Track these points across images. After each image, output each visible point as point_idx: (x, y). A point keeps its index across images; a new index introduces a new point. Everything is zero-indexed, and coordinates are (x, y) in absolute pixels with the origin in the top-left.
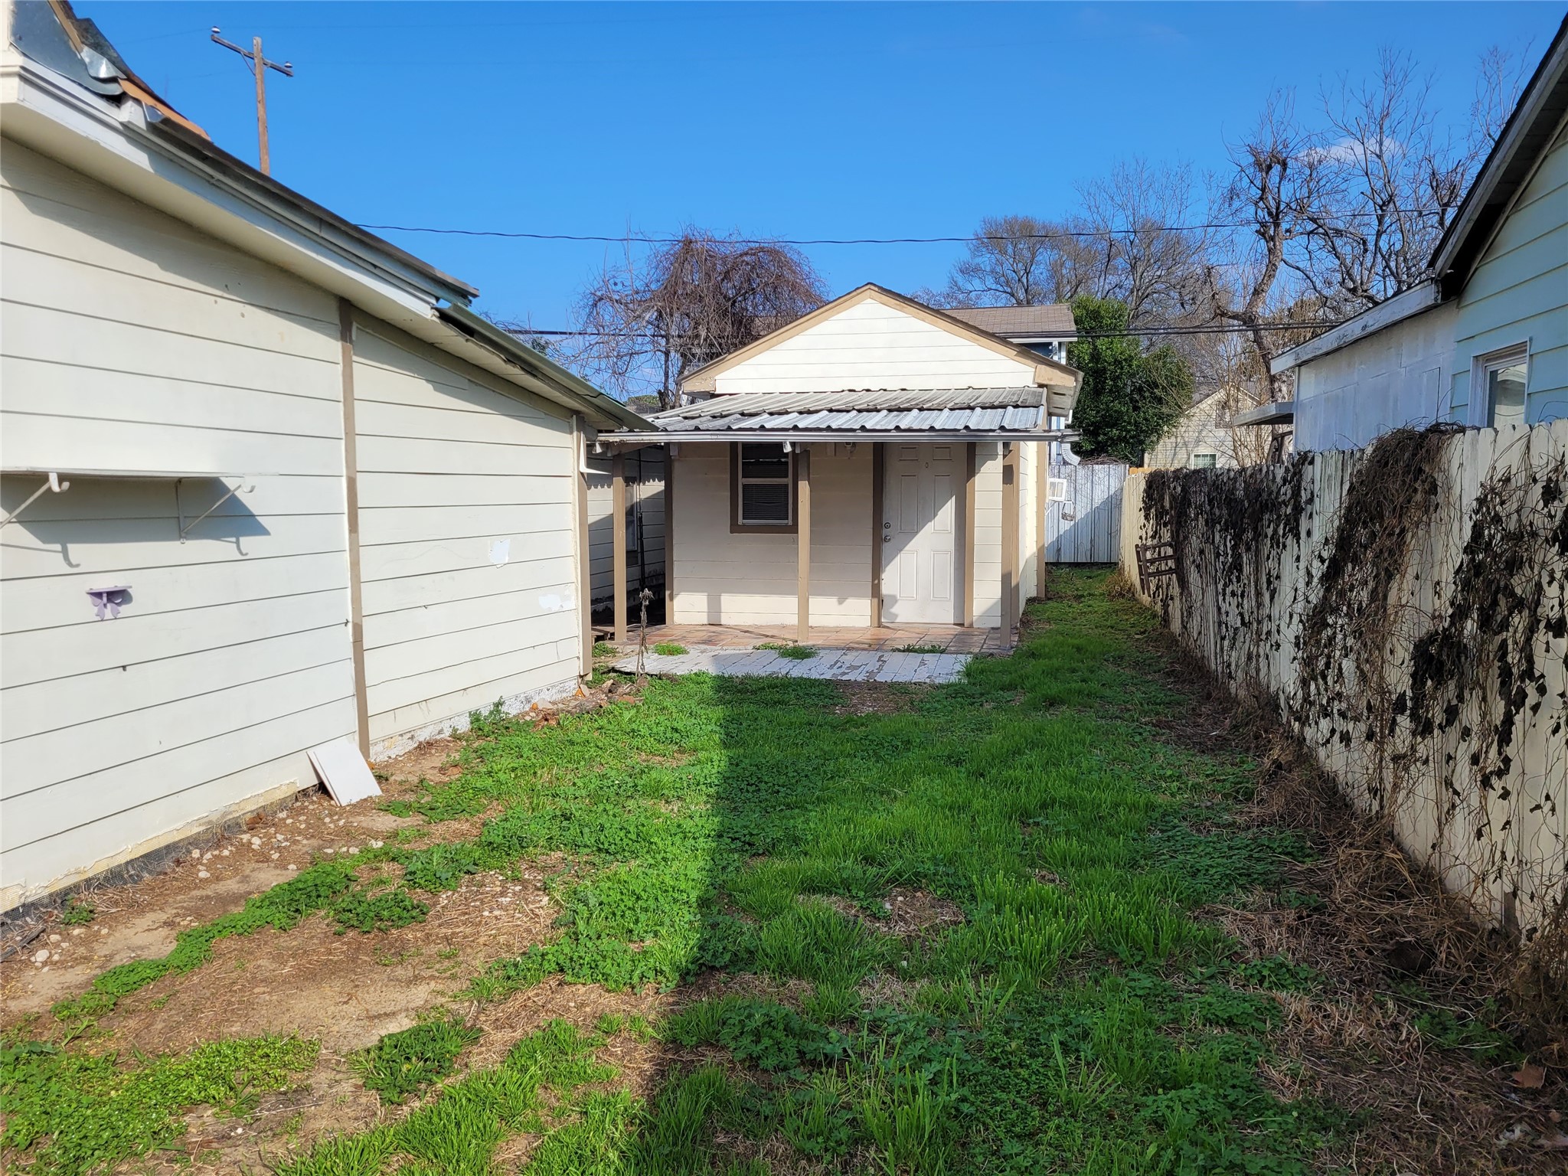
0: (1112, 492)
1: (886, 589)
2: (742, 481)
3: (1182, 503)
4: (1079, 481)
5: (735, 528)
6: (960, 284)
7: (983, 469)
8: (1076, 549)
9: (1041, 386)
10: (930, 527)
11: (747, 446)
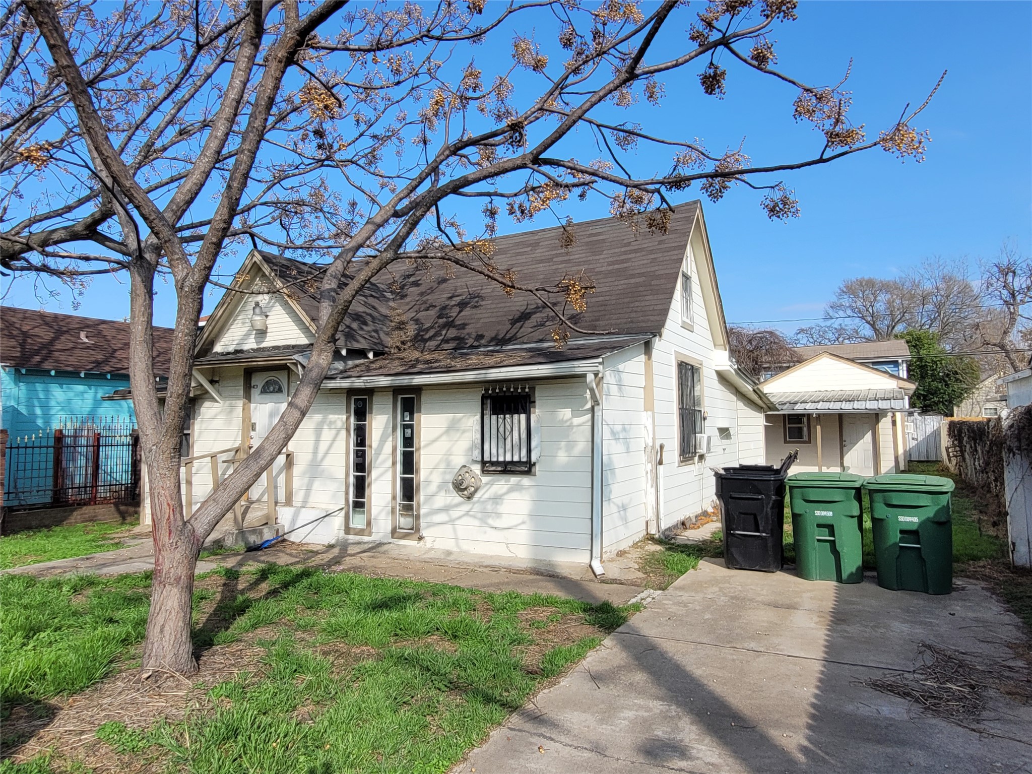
0: (935, 428)
1: (845, 464)
2: (787, 426)
3: (960, 431)
4: (918, 423)
5: (786, 442)
6: (831, 314)
7: (882, 421)
8: (919, 455)
9: (900, 388)
10: (862, 441)
11: (789, 415)
